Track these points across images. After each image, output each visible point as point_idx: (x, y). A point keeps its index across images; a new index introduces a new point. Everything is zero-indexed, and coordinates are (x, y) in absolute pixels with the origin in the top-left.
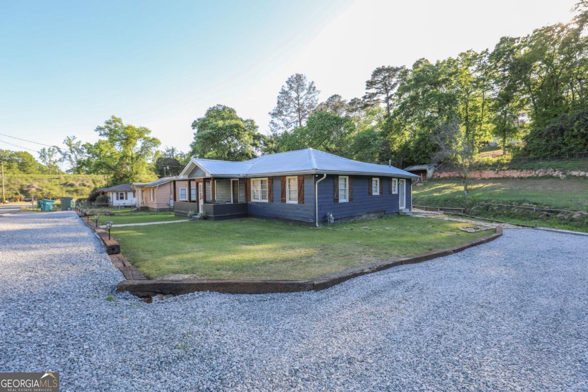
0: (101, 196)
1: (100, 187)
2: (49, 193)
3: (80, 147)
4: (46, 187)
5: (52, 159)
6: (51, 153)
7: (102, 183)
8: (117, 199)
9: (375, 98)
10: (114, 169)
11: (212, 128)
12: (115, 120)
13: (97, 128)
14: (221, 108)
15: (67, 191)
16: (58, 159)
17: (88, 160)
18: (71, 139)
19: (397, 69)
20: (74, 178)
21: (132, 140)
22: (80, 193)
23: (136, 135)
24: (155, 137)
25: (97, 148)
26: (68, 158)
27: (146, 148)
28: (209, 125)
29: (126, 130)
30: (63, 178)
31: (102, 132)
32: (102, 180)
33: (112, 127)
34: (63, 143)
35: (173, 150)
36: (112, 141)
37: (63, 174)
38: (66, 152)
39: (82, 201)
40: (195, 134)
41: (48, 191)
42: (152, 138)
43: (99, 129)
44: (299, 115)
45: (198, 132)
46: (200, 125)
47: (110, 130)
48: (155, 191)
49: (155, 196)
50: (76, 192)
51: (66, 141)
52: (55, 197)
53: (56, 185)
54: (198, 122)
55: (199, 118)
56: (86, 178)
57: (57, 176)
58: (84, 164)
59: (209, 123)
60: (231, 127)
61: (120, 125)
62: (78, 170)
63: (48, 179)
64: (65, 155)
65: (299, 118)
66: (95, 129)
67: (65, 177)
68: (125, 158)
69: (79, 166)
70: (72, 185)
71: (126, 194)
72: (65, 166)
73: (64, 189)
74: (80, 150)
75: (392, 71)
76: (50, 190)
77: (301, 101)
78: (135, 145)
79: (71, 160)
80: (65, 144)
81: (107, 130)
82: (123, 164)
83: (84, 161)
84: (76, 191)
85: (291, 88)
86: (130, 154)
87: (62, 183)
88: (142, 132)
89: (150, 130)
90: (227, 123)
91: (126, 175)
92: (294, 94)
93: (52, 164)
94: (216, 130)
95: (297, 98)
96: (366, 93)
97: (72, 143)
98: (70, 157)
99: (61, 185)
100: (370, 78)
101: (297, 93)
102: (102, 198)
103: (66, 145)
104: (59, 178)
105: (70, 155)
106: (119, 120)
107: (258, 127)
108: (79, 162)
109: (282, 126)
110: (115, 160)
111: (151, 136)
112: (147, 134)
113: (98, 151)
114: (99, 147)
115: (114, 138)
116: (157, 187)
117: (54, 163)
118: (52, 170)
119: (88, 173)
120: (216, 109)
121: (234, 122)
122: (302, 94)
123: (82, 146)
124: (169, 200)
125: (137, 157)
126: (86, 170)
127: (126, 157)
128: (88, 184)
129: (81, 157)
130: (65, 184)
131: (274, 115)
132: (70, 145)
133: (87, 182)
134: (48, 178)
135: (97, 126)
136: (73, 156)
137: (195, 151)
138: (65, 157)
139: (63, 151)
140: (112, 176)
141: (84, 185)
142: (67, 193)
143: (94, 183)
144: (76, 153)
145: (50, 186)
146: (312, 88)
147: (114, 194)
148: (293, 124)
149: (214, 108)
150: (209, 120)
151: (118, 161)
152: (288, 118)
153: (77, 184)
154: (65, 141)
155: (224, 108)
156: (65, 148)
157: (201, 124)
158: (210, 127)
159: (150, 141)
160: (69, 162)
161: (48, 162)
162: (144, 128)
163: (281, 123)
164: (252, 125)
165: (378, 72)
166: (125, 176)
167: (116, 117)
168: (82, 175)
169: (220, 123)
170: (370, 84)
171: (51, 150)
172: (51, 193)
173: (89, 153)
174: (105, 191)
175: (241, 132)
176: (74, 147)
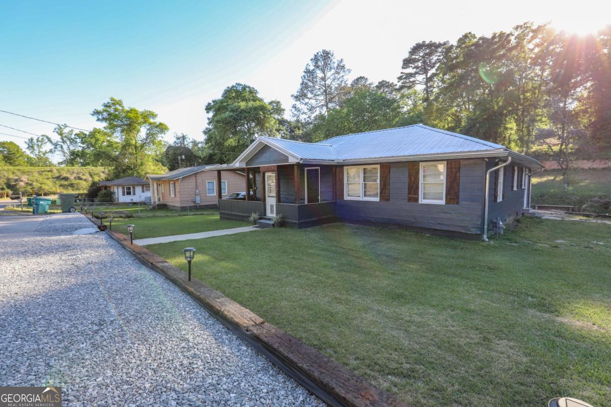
0: (104, 191)
1: (99, 181)
2: (40, 187)
3: (73, 136)
4: (37, 181)
5: (41, 150)
6: (40, 143)
7: (100, 176)
8: (124, 194)
9: (412, 80)
10: (115, 159)
11: (233, 111)
12: (115, 102)
13: (94, 112)
14: (240, 88)
15: (61, 185)
16: (48, 150)
17: (83, 151)
18: (63, 127)
19: (440, 45)
20: (68, 171)
21: (136, 125)
22: (76, 187)
23: (141, 120)
24: (162, 122)
25: (92, 138)
26: (60, 149)
27: (152, 135)
28: (228, 107)
29: (129, 114)
30: (55, 171)
31: (100, 117)
32: (100, 172)
33: (112, 110)
34: (54, 132)
35: (184, 137)
36: (112, 127)
37: (55, 166)
38: (57, 142)
39: (80, 197)
40: (209, 119)
41: (39, 185)
42: (158, 123)
43: (97, 113)
44: (326, 98)
45: (214, 116)
46: (216, 107)
47: (109, 115)
48: (177, 185)
49: (177, 190)
50: (70, 186)
51: (57, 130)
52: (47, 192)
53: (48, 179)
54: (212, 104)
55: (214, 99)
56: (82, 171)
57: (48, 169)
58: (78, 155)
59: (227, 105)
60: (256, 109)
61: (120, 108)
62: (71, 162)
63: (39, 172)
64: (56, 145)
65: (326, 101)
66: (92, 113)
67: (57, 170)
68: (127, 147)
69: (72, 157)
70: (66, 179)
71: (134, 188)
72: (56, 158)
73: (57, 182)
74: (73, 140)
75: (432, 47)
76: (41, 184)
77: (328, 82)
78: (138, 131)
79: (63, 152)
80: (55, 133)
81: (105, 114)
82: (126, 154)
83: (78, 151)
84: (72, 185)
85: (317, 66)
86: (134, 142)
87: (54, 176)
88: (147, 116)
89: (156, 113)
90: (251, 104)
91: (129, 166)
92: (320, 74)
93: (42, 156)
94: (238, 113)
95: (324, 79)
96: (402, 73)
97: (64, 132)
98: (62, 147)
99: (54, 178)
100: (407, 55)
101: (324, 73)
102: (105, 194)
103: (56, 135)
104: (51, 171)
105: (62, 146)
106: (120, 103)
107: (284, 110)
108: (73, 153)
109: (306, 111)
110: (115, 150)
111: (157, 120)
112: (153, 118)
113: (93, 141)
114: (94, 136)
115: (115, 123)
116: (180, 180)
117: (44, 154)
118: (43, 161)
119: (83, 165)
120: (235, 89)
121: (258, 103)
122: (329, 74)
123: (75, 135)
124: (194, 196)
125: (141, 146)
126: (81, 162)
127: (129, 146)
128: (84, 177)
129: (74, 148)
130: (58, 178)
131: (297, 98)
132: (61, 134)
133: (83, 175)
134: (38, 170)
135: (93, 110)
136: (65, 147)
137: (212, 138)
138: (56, 148)
139: (54, 142)
140: (113, 168)
141: (80, 179)
142: (61, 188)
143: (91, 176)
144: (68, 142)
145: (41, 180)
146: (341, 67)
147: (119, 189)
148: (318, 108)
149: (233, 87)
150: (227, 102)
151: (119, 150)
152: (313, 102)
153: (72, 178)
154: (55, 129)
155: (244, 88)
156: (56, 138)
157: (219, 107)
158: (229, 110)
159: (157, 127)
160: (60, 153)
161: (37, 154)
162: (150, 112)
163: (304, 108)
164: (277, 108)
165: (417, 48)
166: (129, 168)
167: (115, 99)
168: (77, 168)
169: (243, 105)
170: (407, 63)
171: (40, 139)
172: (43, 188)
173: (83, 143)
174: (107, 185)
175: (267, 116)
176: (66, 137)
